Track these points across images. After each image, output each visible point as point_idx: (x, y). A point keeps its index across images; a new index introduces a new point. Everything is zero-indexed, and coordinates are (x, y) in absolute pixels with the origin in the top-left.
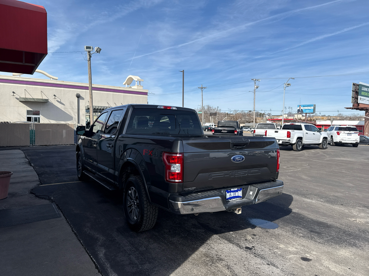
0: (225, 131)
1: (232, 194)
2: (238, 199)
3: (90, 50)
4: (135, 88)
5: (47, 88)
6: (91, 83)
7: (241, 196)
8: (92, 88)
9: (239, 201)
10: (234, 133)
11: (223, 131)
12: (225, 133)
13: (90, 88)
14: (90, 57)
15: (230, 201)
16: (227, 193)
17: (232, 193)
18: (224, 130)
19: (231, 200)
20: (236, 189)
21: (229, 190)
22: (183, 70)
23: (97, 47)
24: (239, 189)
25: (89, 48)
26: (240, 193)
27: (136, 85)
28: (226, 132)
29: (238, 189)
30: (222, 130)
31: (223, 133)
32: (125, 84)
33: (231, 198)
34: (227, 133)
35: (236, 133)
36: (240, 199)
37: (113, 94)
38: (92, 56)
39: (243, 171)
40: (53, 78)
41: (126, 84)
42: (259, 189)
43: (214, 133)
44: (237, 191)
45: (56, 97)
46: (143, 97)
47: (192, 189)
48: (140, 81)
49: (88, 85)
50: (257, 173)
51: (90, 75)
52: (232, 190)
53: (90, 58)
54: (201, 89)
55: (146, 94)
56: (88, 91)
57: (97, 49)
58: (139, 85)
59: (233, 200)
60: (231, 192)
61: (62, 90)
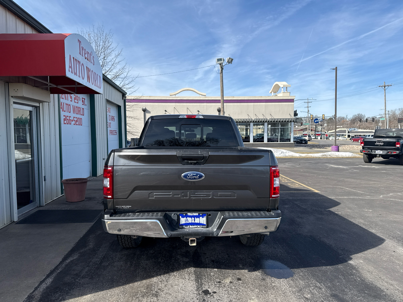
0: (380, 144)
1: (190, 220)
2: (199, 226)
3: (221, 62)
4: (280, 96)
5: (192, 105)
6: (223, 96)
7: (205, 224)
8: (223, 101)
9: (200, 230)
10: (395, 146)
11: (378, 144)
12: (381, 146)
13: (222, 101)
14: (222, 69)
15: (186, 227)
16: (182, 217)
17: (189, 218)
18: (379, 142)
19: (188, 227)
20: (197, 214)
21: (184, 215)
22: (336, 67)
23: (229, 58)
24: (201, 214)
25: (220, 60)
26: (203, 220)
27: (282, 92)
28: (382, 144)
29: (199, 214)
30: (375, 142)
31: (377, 145)
32: (271, 93)
33: (187, 224)
34: (383, 146)
35: (398, 146)
36: (202, 228)
37: (265, 105)
38: (224, 68)
39: (204, 192)
40: (202, 95)
41: (273, 92)
42: (224, 217)
43: (364, 145)
44: (198, 217)
45: (199, 113)
46: (289, 104)
47: (127, 207)
48: (287, 87)
49: (220, 99)
50: (230, 196)
51: (222, 88)
52: (189, 214)
53: (222, 71)
54: (383, 87)
55: (292, 101)
56: (220, 104)
57: (229, 60)
58: (286, 92)
59: (191, 227)
60: (187, 216)
61: (204, 105)
